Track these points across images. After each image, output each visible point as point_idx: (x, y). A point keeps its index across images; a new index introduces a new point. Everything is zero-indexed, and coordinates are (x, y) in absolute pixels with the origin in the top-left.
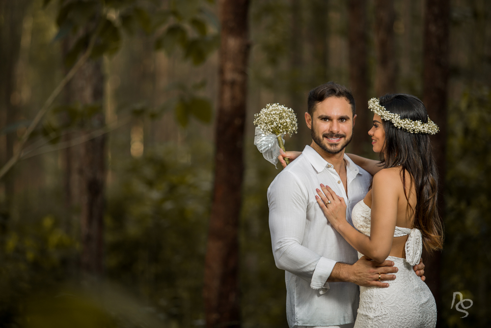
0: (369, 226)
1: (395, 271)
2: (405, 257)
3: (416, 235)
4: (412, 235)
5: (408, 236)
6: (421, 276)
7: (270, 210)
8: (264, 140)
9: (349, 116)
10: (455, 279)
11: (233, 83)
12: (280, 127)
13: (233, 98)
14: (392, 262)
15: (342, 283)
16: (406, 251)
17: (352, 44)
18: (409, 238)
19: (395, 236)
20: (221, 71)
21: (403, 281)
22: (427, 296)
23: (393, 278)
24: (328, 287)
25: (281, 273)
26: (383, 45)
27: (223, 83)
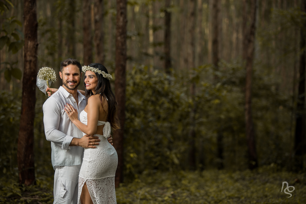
0: (87, 121)
1: (99, 141)
2: (103, 135)
3: (108, 124)
4: (106, 124)
5: (104, 125)
6: (111, 143)
7: (44, 114)
8: (40, 82)
9: (78, 73)
10: (130, 148)
11: (30, 61)
12: (47, 77)
13: (30, 68)
14: (98, 137)
15: (76, 147)
16: (103, 131)
17: (85, 46)
18: (105, 126)
19: (98, 125)
20: (25, 56)
21: (103, 145)
22: (113, 151)
23: (98, 144)
24: (70, 149)
25: (49, 142)
26: (98, 46)
27: (26, 61)
